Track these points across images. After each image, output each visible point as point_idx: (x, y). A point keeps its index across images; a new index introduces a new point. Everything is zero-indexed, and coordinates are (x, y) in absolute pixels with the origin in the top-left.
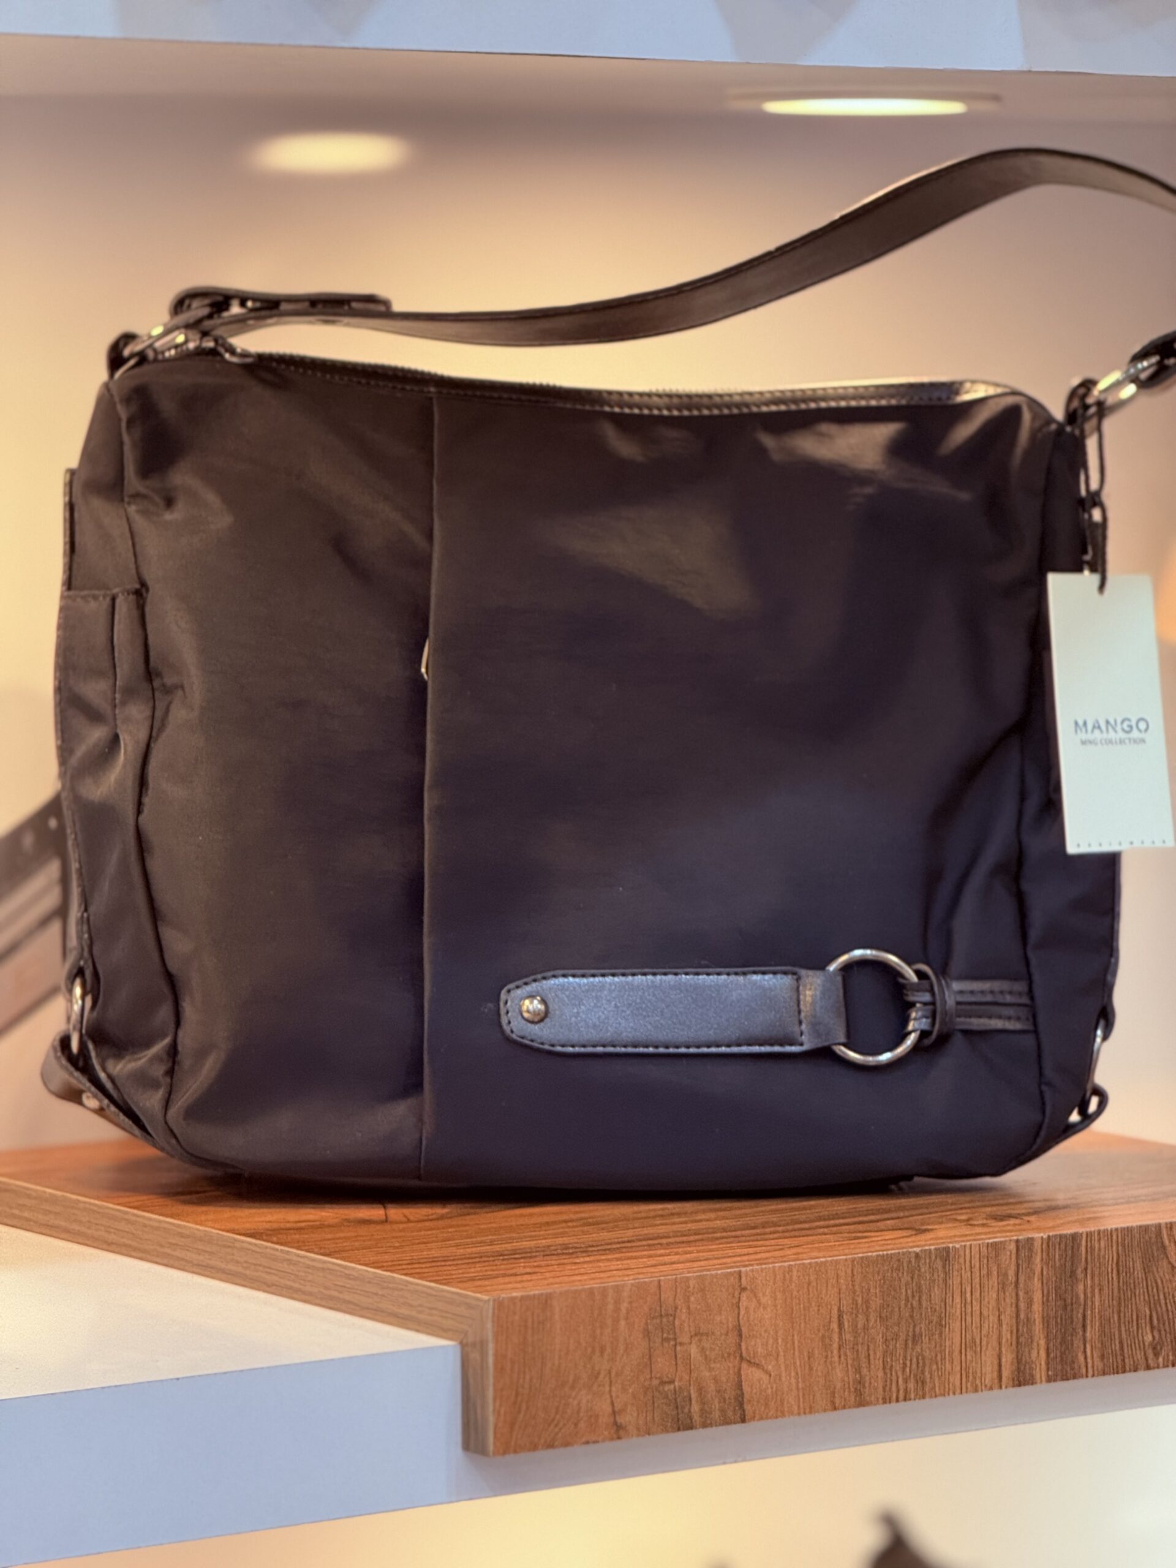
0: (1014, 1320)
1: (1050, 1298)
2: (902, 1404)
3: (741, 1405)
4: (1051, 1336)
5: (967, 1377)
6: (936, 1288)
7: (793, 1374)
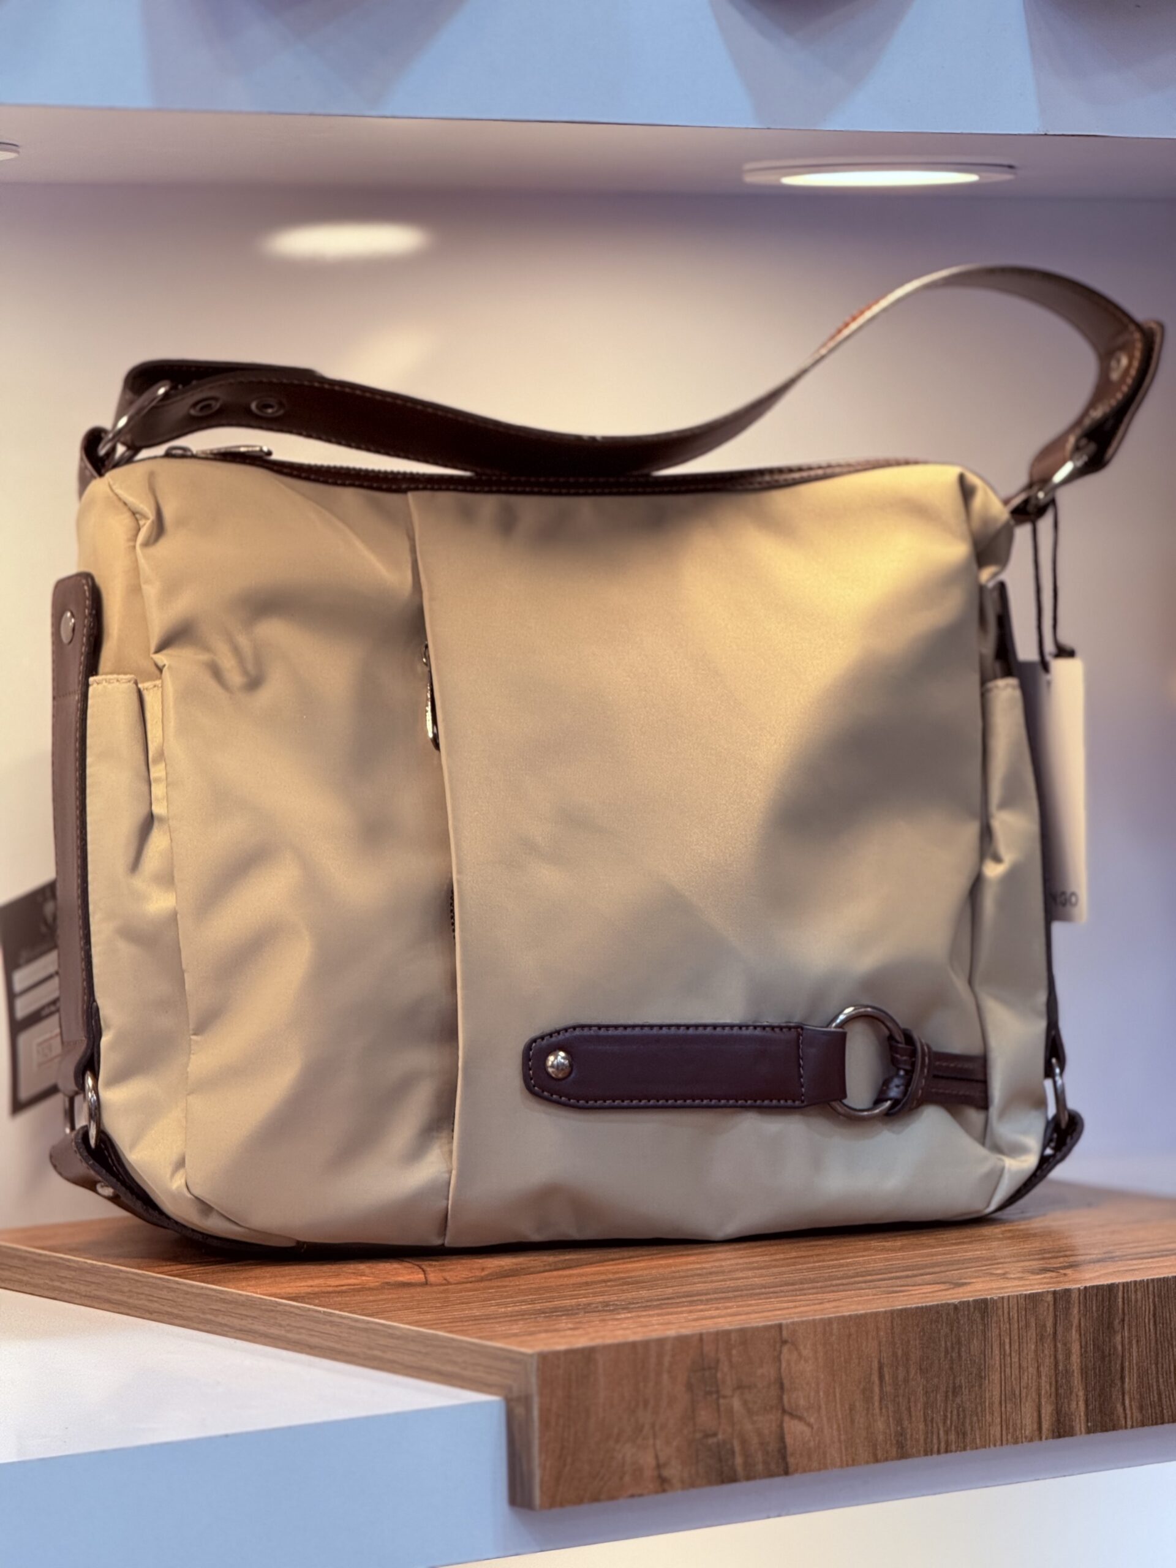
0: (1053, 1371)
1: (1089, 1349)
2: (944, 1457)
3: (784, 1457)
4: (1090, 1389)
5: (1008, 1428)
6: (975, 1341)
7: (835, 1427)
